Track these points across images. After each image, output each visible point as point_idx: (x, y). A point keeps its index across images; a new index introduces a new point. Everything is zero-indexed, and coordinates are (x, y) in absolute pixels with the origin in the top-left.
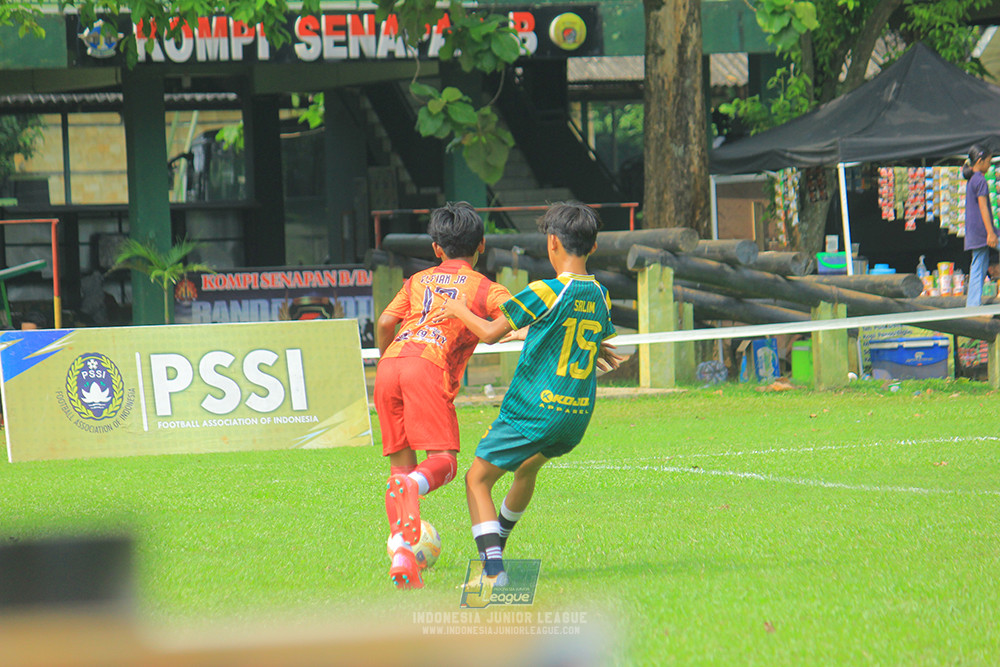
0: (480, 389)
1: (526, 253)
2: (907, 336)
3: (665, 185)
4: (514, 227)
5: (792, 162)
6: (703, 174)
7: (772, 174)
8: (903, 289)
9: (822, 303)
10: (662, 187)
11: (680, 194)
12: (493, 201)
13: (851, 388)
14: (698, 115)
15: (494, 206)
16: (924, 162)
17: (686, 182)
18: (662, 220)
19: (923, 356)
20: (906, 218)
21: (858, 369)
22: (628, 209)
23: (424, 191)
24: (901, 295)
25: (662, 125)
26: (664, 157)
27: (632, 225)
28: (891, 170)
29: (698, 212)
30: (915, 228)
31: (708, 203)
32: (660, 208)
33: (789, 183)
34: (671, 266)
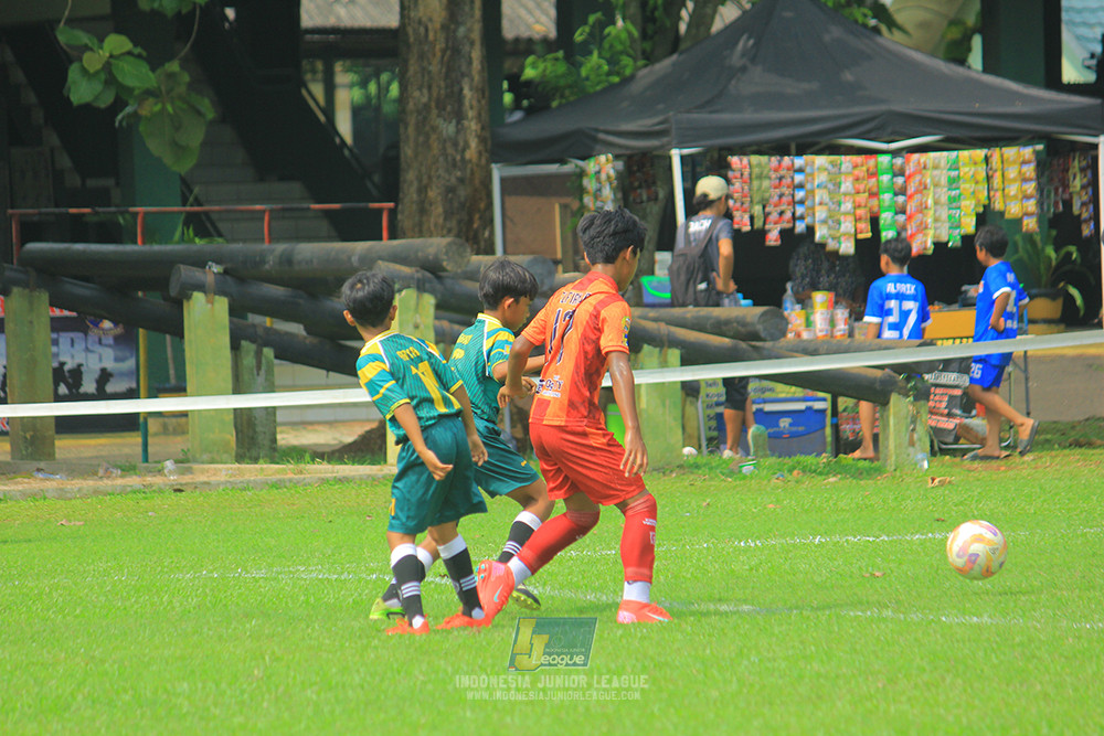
0: (160, 466)
1: (226, 272)
2: (768, 395)
3: (430, 178)
4: (220, 235)
5: (609, 146)
6: (483, 161)
7: (580, 163)
8: (760, 327)
9: (646, 348)
10: (425, 181)
11: (450, 190)
12: (191, 199)
13: (684, 467)
14: (477, 78)
15: (192, 205)
16: (793, 148)
17: (459, 174)
18: (425, 228)
19: (791, 425)
20: (767, 227)
21: (699, 440)
22: (379, 212)
23: (91, 183)
24: (755, 336)
25: (425, 91)
26: (428, 137)
27: (385, 234)
28: (745, 160)
29: (477, 216)
30: (779, 243)
31: (490, 205)
32: (423, 210)
33: (603, 176)
34: (432, 292)
